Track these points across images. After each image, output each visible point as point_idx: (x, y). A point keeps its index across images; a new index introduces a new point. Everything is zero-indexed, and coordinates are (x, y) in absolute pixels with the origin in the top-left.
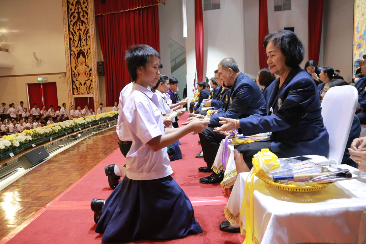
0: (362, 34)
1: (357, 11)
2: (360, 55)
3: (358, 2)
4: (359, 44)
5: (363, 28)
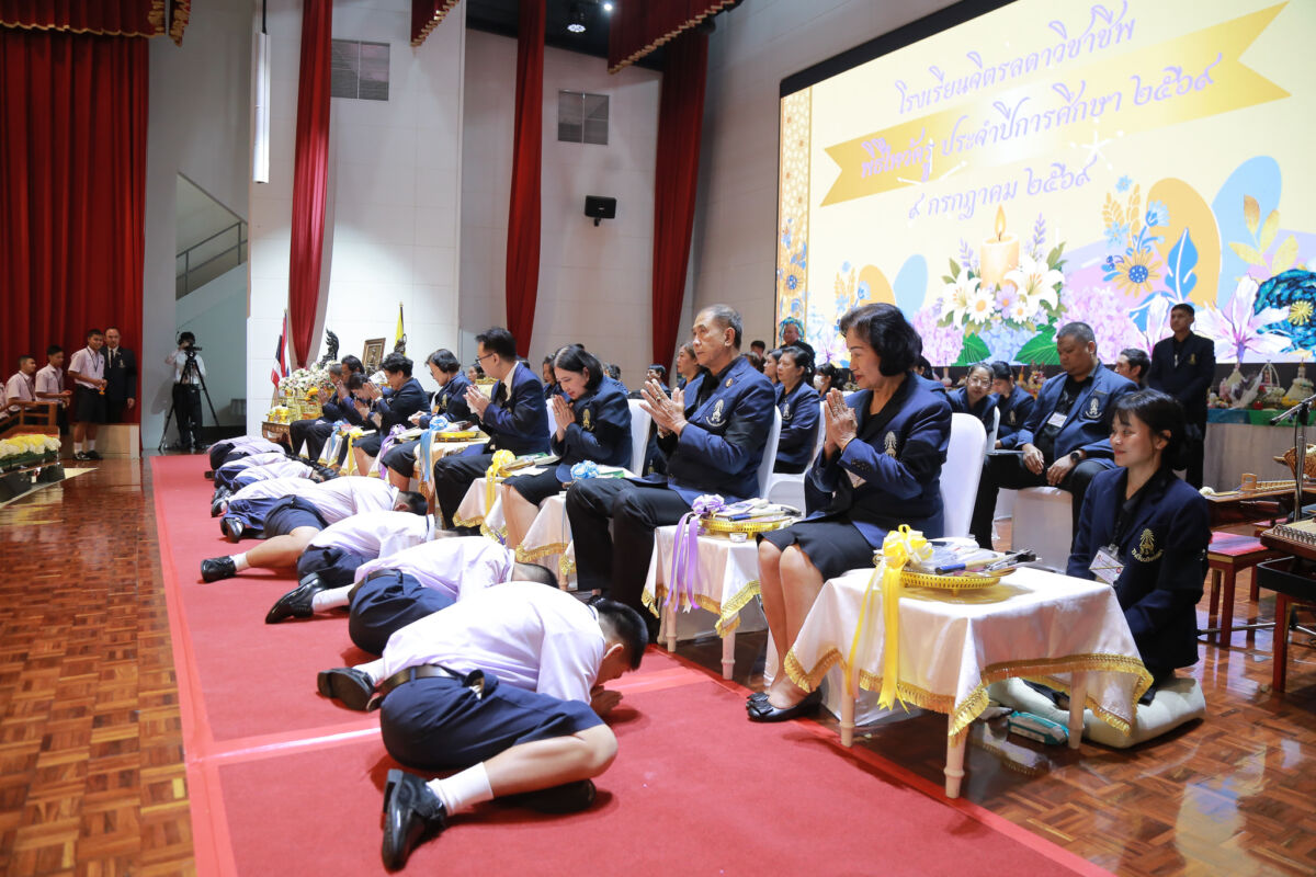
0: (799, 252)
1: (785, 186)
2: (794, 307)
3: (788, 164)
4: (792, 278)
5: (802, 236)
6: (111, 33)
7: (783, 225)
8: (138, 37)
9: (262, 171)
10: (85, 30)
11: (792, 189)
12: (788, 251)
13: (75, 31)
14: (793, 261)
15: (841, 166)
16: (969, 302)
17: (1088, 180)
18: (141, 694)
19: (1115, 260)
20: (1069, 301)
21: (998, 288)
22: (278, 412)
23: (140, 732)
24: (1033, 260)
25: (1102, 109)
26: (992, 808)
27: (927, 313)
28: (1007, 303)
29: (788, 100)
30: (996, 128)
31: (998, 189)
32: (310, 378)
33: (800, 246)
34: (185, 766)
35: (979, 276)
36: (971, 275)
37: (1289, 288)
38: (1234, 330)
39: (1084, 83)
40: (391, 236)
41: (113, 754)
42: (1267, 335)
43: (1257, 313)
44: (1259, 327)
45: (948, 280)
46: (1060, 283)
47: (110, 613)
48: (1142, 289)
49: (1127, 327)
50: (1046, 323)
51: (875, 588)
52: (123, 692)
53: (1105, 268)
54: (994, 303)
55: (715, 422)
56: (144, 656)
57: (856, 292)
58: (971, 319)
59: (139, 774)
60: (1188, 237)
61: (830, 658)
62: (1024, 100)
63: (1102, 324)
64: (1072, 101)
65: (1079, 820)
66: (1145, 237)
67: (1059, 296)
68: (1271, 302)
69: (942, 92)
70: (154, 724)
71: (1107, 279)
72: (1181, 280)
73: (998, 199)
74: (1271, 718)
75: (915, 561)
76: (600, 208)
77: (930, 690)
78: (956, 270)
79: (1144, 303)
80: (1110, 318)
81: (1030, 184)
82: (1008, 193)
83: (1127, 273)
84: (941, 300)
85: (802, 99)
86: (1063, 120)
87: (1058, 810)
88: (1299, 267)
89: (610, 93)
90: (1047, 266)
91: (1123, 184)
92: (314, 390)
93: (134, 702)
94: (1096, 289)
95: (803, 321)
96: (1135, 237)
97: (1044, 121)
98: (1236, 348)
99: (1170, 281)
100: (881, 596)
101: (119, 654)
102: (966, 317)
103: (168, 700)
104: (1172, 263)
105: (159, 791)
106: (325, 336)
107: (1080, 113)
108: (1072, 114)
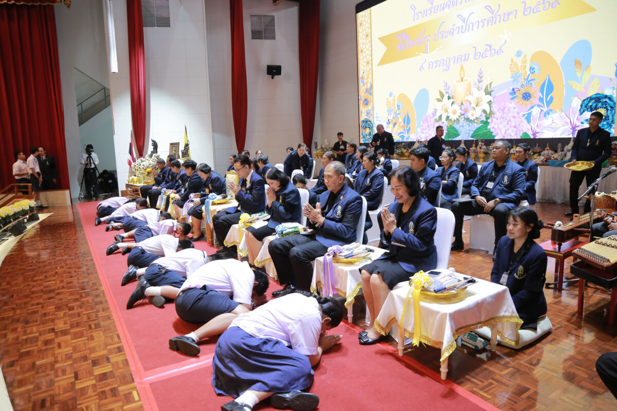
0: (368, 87)
1: (361, 56)
2: (368, 113)
3: (361, 45)
4: (366, 100)
5: (370, 80)
6: (35, 4)
7: (361, 75)
8: (48, 5)
9: (114, 67)
10: (22, 3)
11: (364, 57)
12: (364, 87)
13: (17, 3)
14: (366, 92)
15: (386, 46)
16: (449, 111)
17: (503, 52)
18: (108, 347)
19: (516, 90)
20: (495, 109)
21: (462, 104)
22: (133, 179)
23: (112, 367)
24: (478, 91)
25: (508, 18)
26: (459, 384)
27: (430, 116)
28: (466, 111)
29: (360, 14)
30: (459, 27)
31: (460, 57)
32: (146, 163)
33: (369, 85)
34: (135, 384)
35: (453, 98)
36: (449, 98)
37: (596, 101)
38: (571, 122)
39: (499, 6)
40: (177, 92)
41: (104, 380)
43: (581, 114)
44: (582, 120)
45: (439, 100)
46: (490, 101)
47: (83, 303)
48: (528, 103)
49: (522, 121)
50: (485, 120)
51: (410, 296)
52: (100, 346)
53: (511, 94)
54: (460, 111)
55: (339, 216)
56: (104, 327)
57: (396, 106)
58: (450, 118)
59: (118, 390)
60: (549, 80)
61: (392, 321)
62: (471, 14)
63: (510, 120)
64: (494, 14)
65: (495, 387)
66: (529, 79)
67: (490, 107)
68: (587, 109)
69: (433, 10)
70: (117, 362)
71: (512, 99)
72: (546, 98)
73: (461, 62)
74: (576, 329)
75: (425, 286)
76: (274, 71)
77: (433, 339)
78: (442, 96)
79: (529, 110)
80: (514, 117)
81: (475, 54)
82: (465, 59)
83: (521, 96)
84: (436, 109)
85: (367, 14)
86: (490, 23)
87: (486, 383)
88: (600, 92)
89: (275, 14)
90: (484, 93)
91: (519, 54)
92: (149, 170)
93: (105, 352)
94: (507, 104)
95: (372, 120)
96: (524, 79)
97: (481, 24)
98: (571, 130)
99: (541, 100)
100: (412, 300)
101: (93, 326)
102: (448, 117)
103: (120, 350)
104: (542, 91)
105: (128, 398)
106: (151, 143)
107: (498, 20)
108: (494, 19)
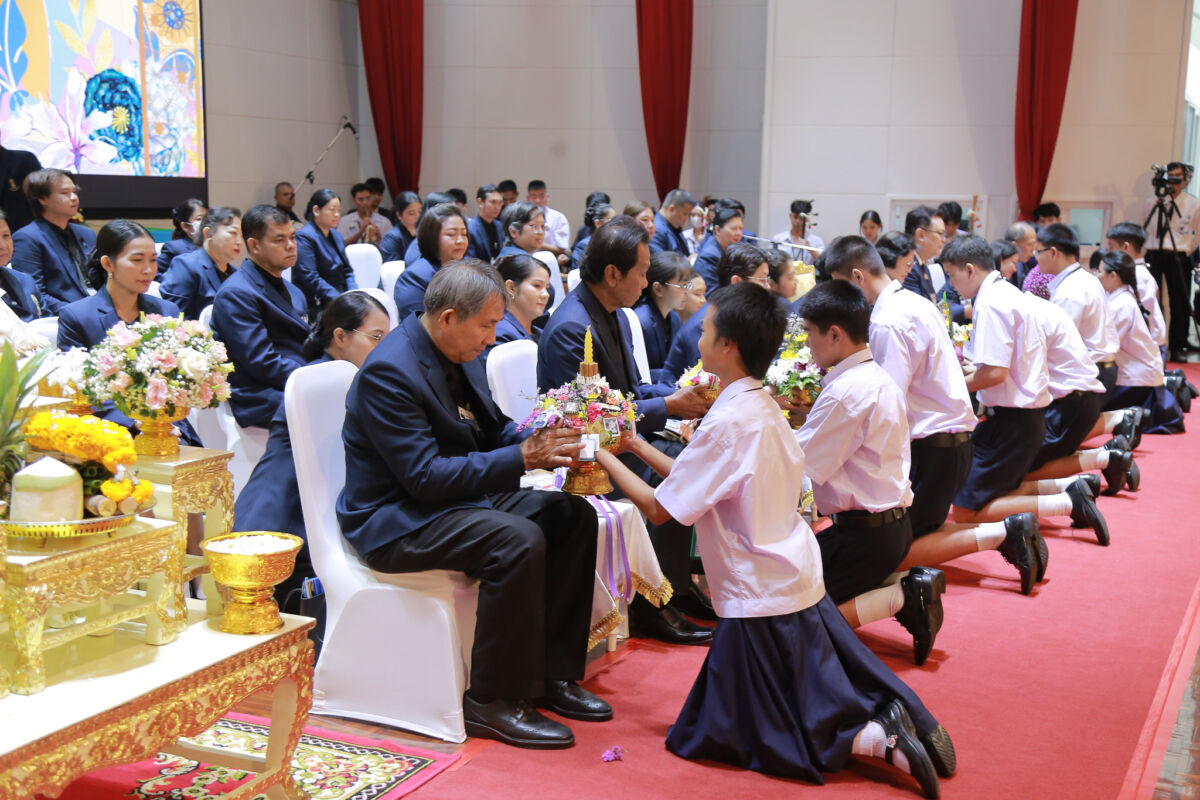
37: (111, 89)
38: (70, 133)
42: (98, 143)
43: (87, 115)
44: (91, 132)
68: (98, 104)
72: (12, 58)
88: (115, 67)
98: (73, 155)
